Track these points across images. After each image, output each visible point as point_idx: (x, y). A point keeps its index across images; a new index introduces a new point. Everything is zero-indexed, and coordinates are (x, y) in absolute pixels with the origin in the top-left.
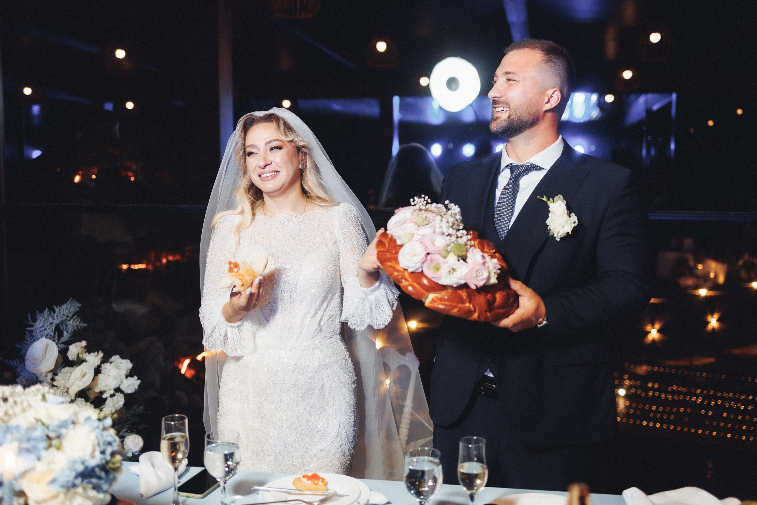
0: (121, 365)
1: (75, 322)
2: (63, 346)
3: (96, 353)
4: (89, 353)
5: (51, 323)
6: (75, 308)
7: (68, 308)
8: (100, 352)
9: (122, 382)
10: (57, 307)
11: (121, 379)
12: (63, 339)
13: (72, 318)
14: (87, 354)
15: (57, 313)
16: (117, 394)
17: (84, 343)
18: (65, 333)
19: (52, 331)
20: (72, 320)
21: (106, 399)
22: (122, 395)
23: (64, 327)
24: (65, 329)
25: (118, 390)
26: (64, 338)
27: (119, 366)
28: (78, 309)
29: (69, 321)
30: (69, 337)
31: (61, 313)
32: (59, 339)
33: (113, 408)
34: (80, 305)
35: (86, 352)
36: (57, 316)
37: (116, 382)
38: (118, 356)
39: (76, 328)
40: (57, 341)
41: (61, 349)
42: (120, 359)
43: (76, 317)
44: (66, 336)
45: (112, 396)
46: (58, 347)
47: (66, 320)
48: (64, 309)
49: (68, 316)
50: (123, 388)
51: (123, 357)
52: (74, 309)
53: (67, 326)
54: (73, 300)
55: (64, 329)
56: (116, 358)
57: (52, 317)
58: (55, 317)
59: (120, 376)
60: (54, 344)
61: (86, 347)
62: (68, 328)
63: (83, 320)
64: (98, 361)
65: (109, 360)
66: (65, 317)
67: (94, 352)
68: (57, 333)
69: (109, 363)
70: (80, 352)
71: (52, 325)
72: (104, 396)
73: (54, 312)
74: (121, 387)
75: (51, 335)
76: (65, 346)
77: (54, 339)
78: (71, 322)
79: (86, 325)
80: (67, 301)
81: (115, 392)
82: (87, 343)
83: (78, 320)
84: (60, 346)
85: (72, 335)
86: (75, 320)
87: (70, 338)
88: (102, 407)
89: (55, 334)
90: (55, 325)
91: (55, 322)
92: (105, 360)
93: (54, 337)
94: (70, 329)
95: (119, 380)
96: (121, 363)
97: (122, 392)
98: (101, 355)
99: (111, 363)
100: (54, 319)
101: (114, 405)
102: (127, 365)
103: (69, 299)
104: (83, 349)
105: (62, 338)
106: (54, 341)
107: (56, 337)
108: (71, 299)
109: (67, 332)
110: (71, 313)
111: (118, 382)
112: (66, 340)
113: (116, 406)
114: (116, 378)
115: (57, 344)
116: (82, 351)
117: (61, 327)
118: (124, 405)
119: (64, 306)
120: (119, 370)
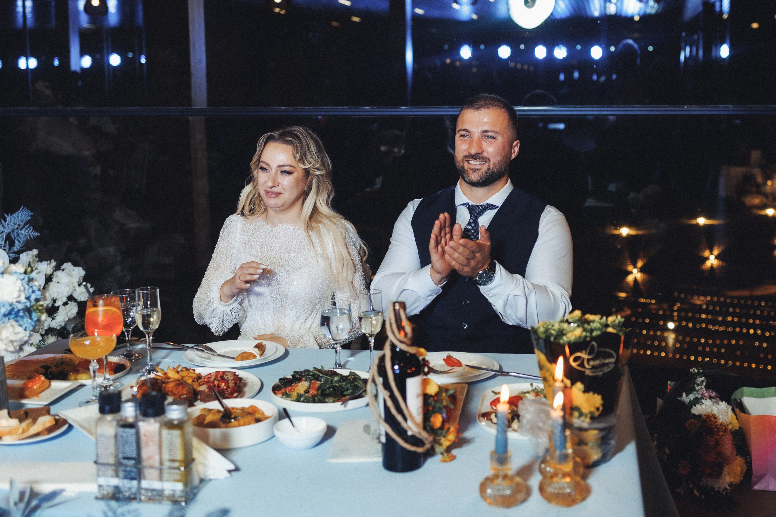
0: (73, 272)
1: (27, 231)
2: (13, 255)
3: (49, 262)
4: (41, 262)
5: (2, 232)
6: (26, 216)
7: (20, 216)
8: (53, 261)
9: (75, 290)
10: (8, 215)
11: (74, 287)
12: (15, 249)
13: (24, 227)
14: (39, 263)
15: (8, 222)
16: (69, 302)
17: (35, 252)
18: (17, 242)
19: (2, 240)
20: (24, 229)
21: (59, 307)
22: (75, 303)
23: (16, 237)
24: (17, 239)
25: (71, 298)
26: (15, 247)
27: (71, 274)
28: (30, 218)
29: (21, 230)
30: (20, 246)
31: (13, 222)
32: (10, 249)
33: (66, 316)
34: (32, 214)
35: (38, 261)
36: (8, 224)
37: (68, 289)
38: (70, 264)
39: (28, 237)
40: (7, 250)
41: (12, 259)
42: (72, 266)
43: (28, 226)
44: (17, 246)
45: (65, 304)
46: (9, 256)
47: (17, 229)
48: (15, 218)
49: (19, 225)
50: (75, 296)
51: (75, 264)
52: (25, 218)
53: (18, 235)
54: (25, 208)
55: (15, 238)
56: (67, 266)
57: (3, 226)
58: (6, 226)
59: (72, 283)
60: (4, 253)
61: (37, 256)
62: (19, 237)
63: (36, 229)
64: (50, 270)
65: (60, 268)
66: (16, 226)
67: (46, 260)
68: (7, 242)
69: (61, 271)
70: (31, 261)
71: (2, 234)
72: (56, 305)
73: (5, 221)
74: (73, 295)
75: (2, 244)
76: (17, 256)
77: (4, 248)
78: (23, 232)
79: (39, 234)
80: (19, 210)
81: (67, 300)
82: (38, 252)
83: (30, 229)
84: (11, 255)
85: (24, 244)
86: (27, 229)
87: (21, 248)
88: (55, 315)
89: (5, 243)
90: (6, 233)
91: (7, 231)
92: (57, 268)
93: (5, 246)
94: (23, 239)
95: (72, 287)
96: (74, 271)
97: (75, 300)
98: (54, 263)
99: (63, 270)
100: (4, 228)
101: (67, 313)
102: (79, 272)
103: (21, 207)
104: (35, 258)
105: (13, 247)
106: (5, 250)
107: (7, 247)
108: (23, 206)
109: (19, 242)
110: (22, 222)
111: (71, 289)
112: (18, 249)
113: (69, 314)
114: (68, 286)
115: (8, 253)
116: (34, 260)
117: (12, 235)
118: (77, 313)
119: (15, 215)
120: (71, 277)
